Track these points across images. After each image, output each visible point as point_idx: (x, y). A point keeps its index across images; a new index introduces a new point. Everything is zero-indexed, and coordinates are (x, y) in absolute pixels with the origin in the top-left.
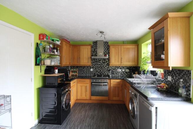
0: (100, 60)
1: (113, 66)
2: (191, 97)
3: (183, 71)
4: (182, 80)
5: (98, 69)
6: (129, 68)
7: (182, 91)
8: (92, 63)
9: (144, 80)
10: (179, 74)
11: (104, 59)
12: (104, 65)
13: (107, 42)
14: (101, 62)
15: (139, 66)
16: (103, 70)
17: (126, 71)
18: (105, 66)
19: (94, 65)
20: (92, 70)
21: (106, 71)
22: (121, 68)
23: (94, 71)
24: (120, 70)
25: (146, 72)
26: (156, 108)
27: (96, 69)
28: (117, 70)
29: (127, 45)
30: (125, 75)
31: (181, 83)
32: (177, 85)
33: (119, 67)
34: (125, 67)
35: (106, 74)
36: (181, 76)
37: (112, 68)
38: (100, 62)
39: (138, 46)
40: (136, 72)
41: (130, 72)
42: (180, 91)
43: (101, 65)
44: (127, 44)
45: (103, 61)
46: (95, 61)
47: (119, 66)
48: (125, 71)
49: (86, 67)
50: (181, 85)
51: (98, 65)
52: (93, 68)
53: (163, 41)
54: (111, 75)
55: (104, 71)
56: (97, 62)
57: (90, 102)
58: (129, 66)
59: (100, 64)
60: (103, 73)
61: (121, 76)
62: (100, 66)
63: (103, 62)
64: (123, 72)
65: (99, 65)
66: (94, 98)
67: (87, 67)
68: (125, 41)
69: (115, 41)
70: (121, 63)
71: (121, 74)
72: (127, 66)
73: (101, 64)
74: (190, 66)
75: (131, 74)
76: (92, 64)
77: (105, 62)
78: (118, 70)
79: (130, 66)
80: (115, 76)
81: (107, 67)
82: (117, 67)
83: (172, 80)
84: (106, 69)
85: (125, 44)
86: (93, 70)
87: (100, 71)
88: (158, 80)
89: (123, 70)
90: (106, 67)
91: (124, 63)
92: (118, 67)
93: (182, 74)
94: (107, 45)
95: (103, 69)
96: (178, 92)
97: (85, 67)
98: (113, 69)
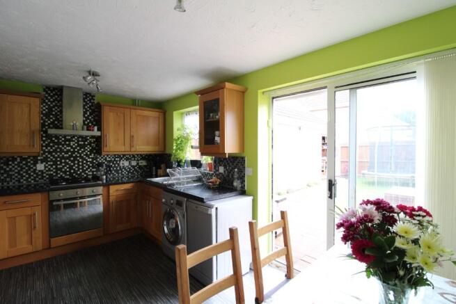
0: (69, 141)
1: (107, 155)
2: (246, 188)
3: (237, 158)
4: (236, 170)
5: (61, 163)
6: (147, 157)
7: (236, 184)
8: (42, 146)
9: (182, 177)
10: (233, 163)
11: (81, 137)
12: (83, 152)
13: (90, 94)
14: (72, 144)
15: (167, 152)
16: (79, 165)
17: (140, 164)
18: (86, 155)
19: (50, 153)
20: (40, 167)
21: (89, 167)
22: (127, 159)
23: (49, 170)
24: (126, 164)
25: (182, 164)
26: (217, 208)
27: (56, 165)
28: (119, 165)
29: (142, 108)
30: (138, 172)
31: (236, 174)
32: (230, 176)
33: (124, 155)
34: (138, 155)
35: (88, 175)
36: (235, 164)
37: (106, 159)
38: (69, 145)
39: (164, 113)
40: (162, 166)
41: (148, 165)
42: (235, 184)
43: (74, 152)
44: (141, 106)
45: (78, 141)
46: (53, 142)
47: (124, 153)
48: (138, 164)
49: (18, 160)
50: (236, 176)
51: (62, 151)
52: (45, 160)
53: (217, 117)
54: (104, 177)
55: (82, 169)
56: (59, 143)
57: (46, 255)
58: (145, 153)
59: (69, 151)
60: (81, 173)
61: (128, 177)
62: (71, 156)
63: (79, 145)
64: (133, 167)
65: (66, 153)
66: (59, 241)
67: (23, 159)
68: (139, 100)
69: (114, 96)
70: (131, 146)
71: (129, 172)
72: (143, 153)
73: (74, 149)
74: (243, 151)
75: (151, 171)
76: (42, 150)
77: (85, 146)
78: (122, 162)
79: (148, 153)
80: (114, 178)
81: (92, 156)
82: (119, 156)
83: (225, 172)
84: (87, 161)
85: (138, 106)
86: (45, 167)
87: (71, 168)
88: (205, 175)
89: (134, 163)
90: (89, 158)
91: (137, 147)
92: (121, 157)
93: (236, 162)
94: (90, 100)
95: (79, 162)
96: (233, 186)
97: (14, 159)
98: (110, 161)
